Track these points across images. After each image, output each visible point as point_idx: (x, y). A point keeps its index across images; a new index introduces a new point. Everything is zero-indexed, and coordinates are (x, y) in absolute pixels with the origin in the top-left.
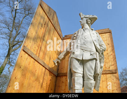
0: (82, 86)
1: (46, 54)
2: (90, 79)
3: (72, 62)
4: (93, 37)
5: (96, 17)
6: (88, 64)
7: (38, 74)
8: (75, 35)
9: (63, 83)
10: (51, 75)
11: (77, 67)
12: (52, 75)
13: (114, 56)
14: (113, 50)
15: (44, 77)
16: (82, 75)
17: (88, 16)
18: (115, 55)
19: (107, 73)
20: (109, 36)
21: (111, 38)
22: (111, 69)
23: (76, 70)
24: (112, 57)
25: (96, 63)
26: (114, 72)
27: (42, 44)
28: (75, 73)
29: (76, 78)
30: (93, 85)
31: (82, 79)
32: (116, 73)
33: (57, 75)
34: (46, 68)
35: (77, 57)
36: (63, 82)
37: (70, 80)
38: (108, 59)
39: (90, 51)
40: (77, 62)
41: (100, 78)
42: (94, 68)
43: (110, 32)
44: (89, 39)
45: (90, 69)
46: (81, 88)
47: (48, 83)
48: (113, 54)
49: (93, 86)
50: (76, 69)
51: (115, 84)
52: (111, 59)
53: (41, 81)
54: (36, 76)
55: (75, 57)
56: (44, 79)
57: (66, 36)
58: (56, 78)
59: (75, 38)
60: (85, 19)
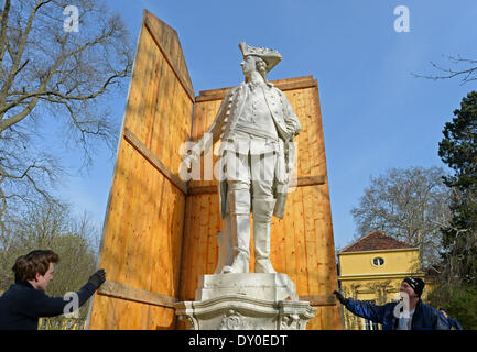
0: (249, 208)
1: (162, 143)
2: (265, 193)
4: (270, 105)
5: (279, 55)
7: (152, 188)
8: (231, 99)
9: (203, 210)
10: (176, 192)
12: (178, 191)
13: (321, 146)
14: (319, 130)
15: (162, 195)
16: (248, 187)
17: (259, 51)
18: (323, 144)
19: (304, 183)
20: (311, 95)
21: (317, 102)
22: (312, 174)
24: (315, 146)
26: (319, 180)
27: (154, 121)
28: (236, 182)
29: (237, 193)
30: (272, 206)
31: (249, 195)
32: (324, 183)
33: (188, 191)
34: (165, 176)
36: (202, 207)
39: (266, 137)
43: (315, 86)
44: (263, 111)
46: (246, 211)
48: (319, 141)
51: (321, 206)
52: (314, 152)
53: (158, 203)
54: (149, 192)
56: (162, 199)
57: (202, 93)
58: (186, 199)
59: (228, 113)
60: (253, 60)
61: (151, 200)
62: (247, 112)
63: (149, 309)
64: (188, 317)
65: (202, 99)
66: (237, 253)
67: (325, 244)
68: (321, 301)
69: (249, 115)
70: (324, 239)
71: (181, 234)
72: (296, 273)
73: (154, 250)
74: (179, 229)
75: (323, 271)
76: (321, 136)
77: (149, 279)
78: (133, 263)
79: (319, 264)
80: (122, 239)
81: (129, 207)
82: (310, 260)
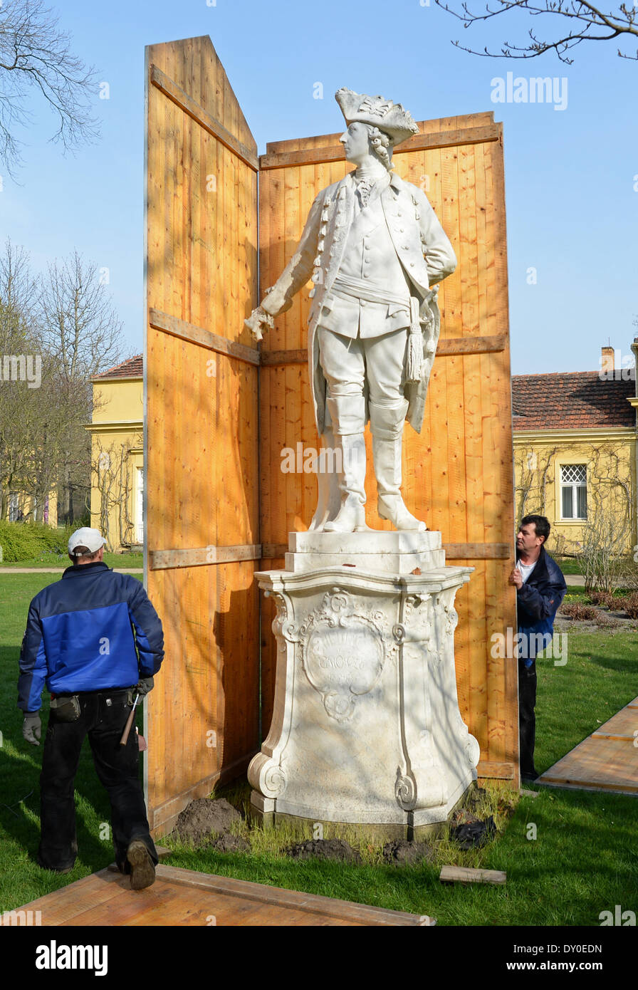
1: (208, 294)
2: (387, 397)
3: (323, 345)
4: (396, 235)
6: (380, 351)
7: (200, 384)
9: (289, 394)
10: (239, 370)
11: (340, 362)
12: (242, 366)
13: (501, 274)
14: (499, 241)
15: (217, 387)
16: (359, 389)
19: (467, 349)
22: (483, 332)
23: (339, 374)
24: (491, 275)
25: (407, 341)
26: (495, 344)
27: (190, 263)
28: (338, 382)
29: (340, 401)
30: (402, 414)
31: (363, 399)
32: (502, 350)
33: (261, 359)
34: (218, 352)
35: (337, 327)
36: (287, 389)
37: (322, 401)
38: (476, 285)
39: (386, 303)
40: (340, 344)
41: (424, 389)
42: (400, 362)
43: (496, 140)
45: (387, 363)
46: (358, 428)
47: (233, 403)
48: (498, 264)
49: (399, 418)
50: (340, 369)
51: (495, 394)
52: (488, 286)
53: (213, 404)
54: (198, 393)
55: (332, 328)
56: (218, 394)
57: (272, 148)
58: (258, 373)
59: (324, 231)
60: (362, 131)
61: (202, 404)
62: (353, 254)
63: (218, 571)
64: (276, 593)
65: (272, 162)
66: (345, 495)
67: (498, 459)
68: (485, 552)
69: (356, 261)
70: (497, 451)
71: (254, 438)
72: (448, 507)
73: (214, 481)
74: (252, 431)
75: (492, 504)
76: (503, 254)
77: (213, 529)
78: (189, 512)
79: (486, 494)
80: (170, 486)
81: (173, 433)
82: (471, 485)
